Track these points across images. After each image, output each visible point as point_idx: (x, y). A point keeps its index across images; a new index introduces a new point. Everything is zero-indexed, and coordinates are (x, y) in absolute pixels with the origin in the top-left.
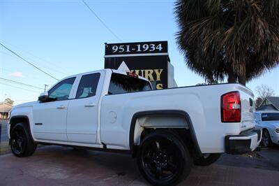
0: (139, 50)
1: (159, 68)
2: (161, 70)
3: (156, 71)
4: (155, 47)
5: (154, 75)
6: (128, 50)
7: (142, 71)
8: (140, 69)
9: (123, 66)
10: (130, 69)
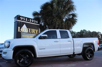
0: (30, 21)
1: (37, 29)
2: (37, 30)
3: (36, 30)
4: (36, 21)
5: (35, 31)
6: (26, 20)
7: (31, 29)
8: (31, 28)
9: (24, 26)
10: (27, 28)
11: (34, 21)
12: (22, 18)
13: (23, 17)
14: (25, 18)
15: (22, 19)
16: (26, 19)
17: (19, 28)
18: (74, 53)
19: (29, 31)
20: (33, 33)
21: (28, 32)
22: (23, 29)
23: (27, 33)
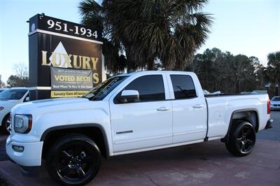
0: (77, 33)
2: (97, 59)
3: (93, 59)
4: (92, 33)
5: (91, 63)
6: (66, 30)
7: (80, 57)
8: (78, 55)
9: (60, 48)
10: (68, 54)
11: (87, 31)
12: (53, 23)
13: (55, 20)
14: (63, 22)
15: (53, 25)
16: (63, 28)
17: (44, 53)
18: (208, 138)
19: (72, 63)
20: (84, 67)
21: (71, 66)
22: (58, 56)
23: (68, 68)
